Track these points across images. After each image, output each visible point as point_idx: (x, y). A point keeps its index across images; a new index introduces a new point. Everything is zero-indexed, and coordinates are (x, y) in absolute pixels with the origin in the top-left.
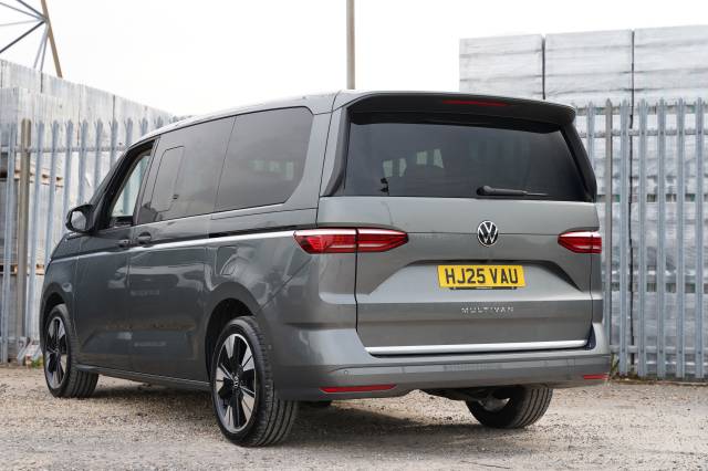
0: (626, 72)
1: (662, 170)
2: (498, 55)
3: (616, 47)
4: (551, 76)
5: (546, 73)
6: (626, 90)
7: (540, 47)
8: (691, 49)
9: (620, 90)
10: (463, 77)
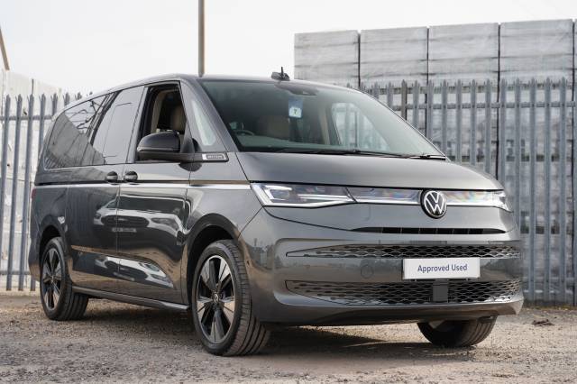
0: (423, 60)
1: (444, 136)
2: (324, 47)
3: (415, 41)
4: (365, 63)
5: (361, 61)
6: (423, 74)
7: (357, 40)
8: (472, 42)
9: (417, 74)
10: (297, 64)
